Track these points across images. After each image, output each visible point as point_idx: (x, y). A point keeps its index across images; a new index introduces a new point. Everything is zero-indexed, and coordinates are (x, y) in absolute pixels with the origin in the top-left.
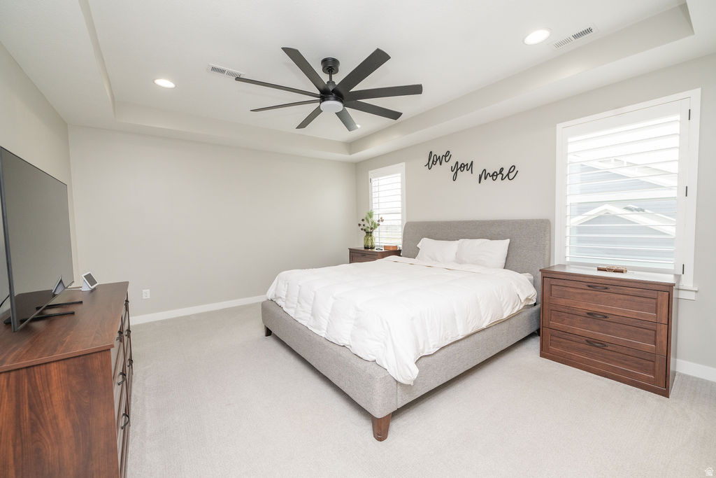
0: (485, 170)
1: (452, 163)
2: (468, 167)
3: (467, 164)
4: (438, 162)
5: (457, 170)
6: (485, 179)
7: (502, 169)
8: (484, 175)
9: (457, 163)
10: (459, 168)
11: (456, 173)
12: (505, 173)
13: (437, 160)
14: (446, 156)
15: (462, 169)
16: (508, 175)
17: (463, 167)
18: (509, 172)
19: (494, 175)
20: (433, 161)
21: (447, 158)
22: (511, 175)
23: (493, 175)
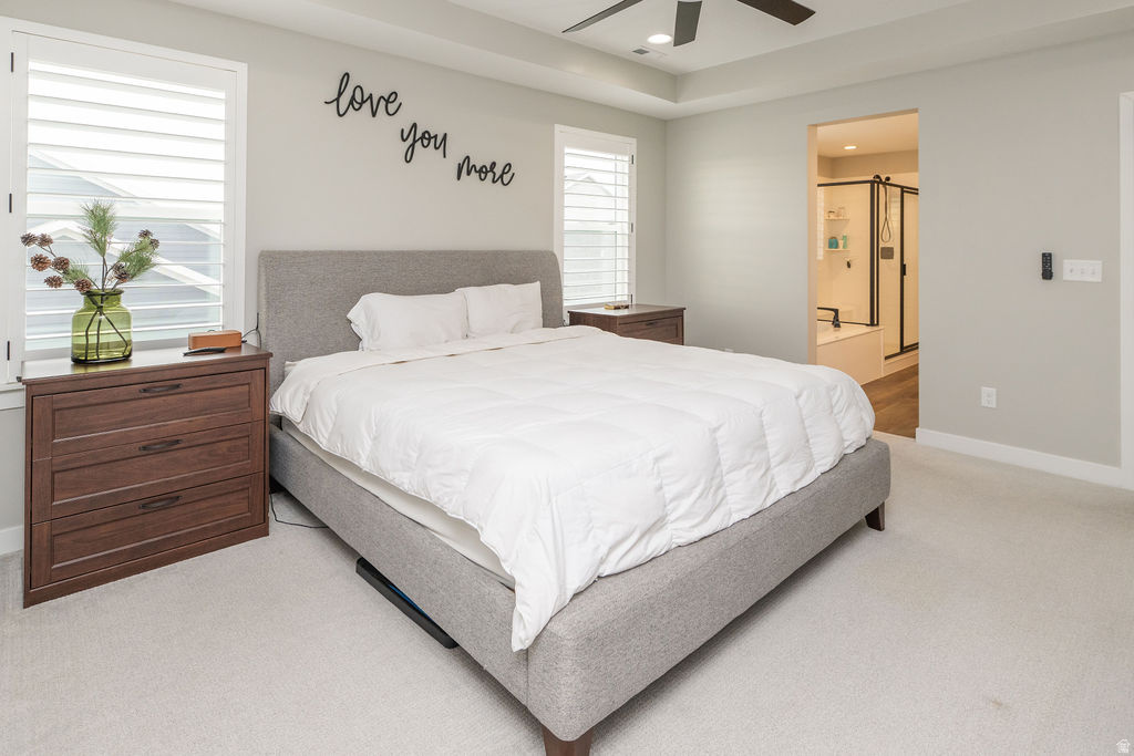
0: (468, 157)
1: (403, 121)
2: (440, 143)
3: (436, 137)
4: (367, 106)
5: (415, 141)
6: (469, 173)
7: (494, 164)
8: (465, 167)
9: (415, 125)
10: (418, 139)
11: (413, 145)
12: (498, 170)
13: (363, 102)
14: (387, 102)
15: (426, 142)
16: (501, 177)
17: (427, 137)
18: (503, 173)
19: (483, 172)
20: (353, 98)
21: (392, 108)
22: (506, 178)
23: (480, 171)
